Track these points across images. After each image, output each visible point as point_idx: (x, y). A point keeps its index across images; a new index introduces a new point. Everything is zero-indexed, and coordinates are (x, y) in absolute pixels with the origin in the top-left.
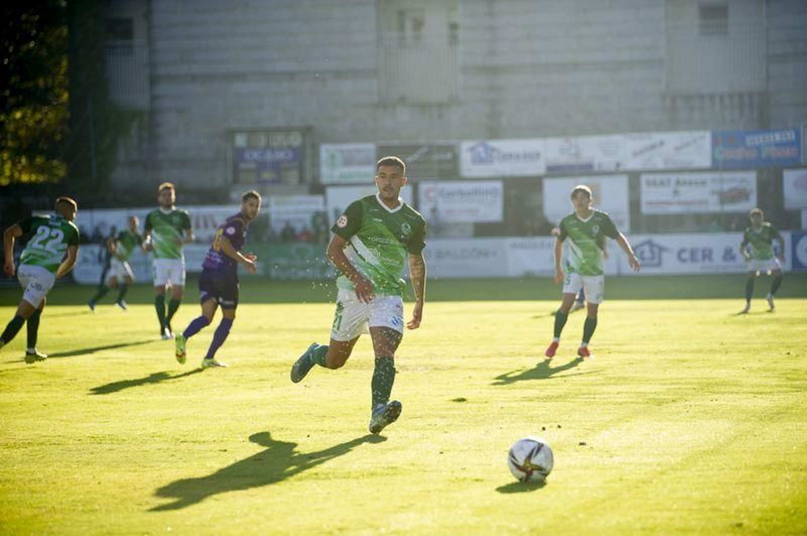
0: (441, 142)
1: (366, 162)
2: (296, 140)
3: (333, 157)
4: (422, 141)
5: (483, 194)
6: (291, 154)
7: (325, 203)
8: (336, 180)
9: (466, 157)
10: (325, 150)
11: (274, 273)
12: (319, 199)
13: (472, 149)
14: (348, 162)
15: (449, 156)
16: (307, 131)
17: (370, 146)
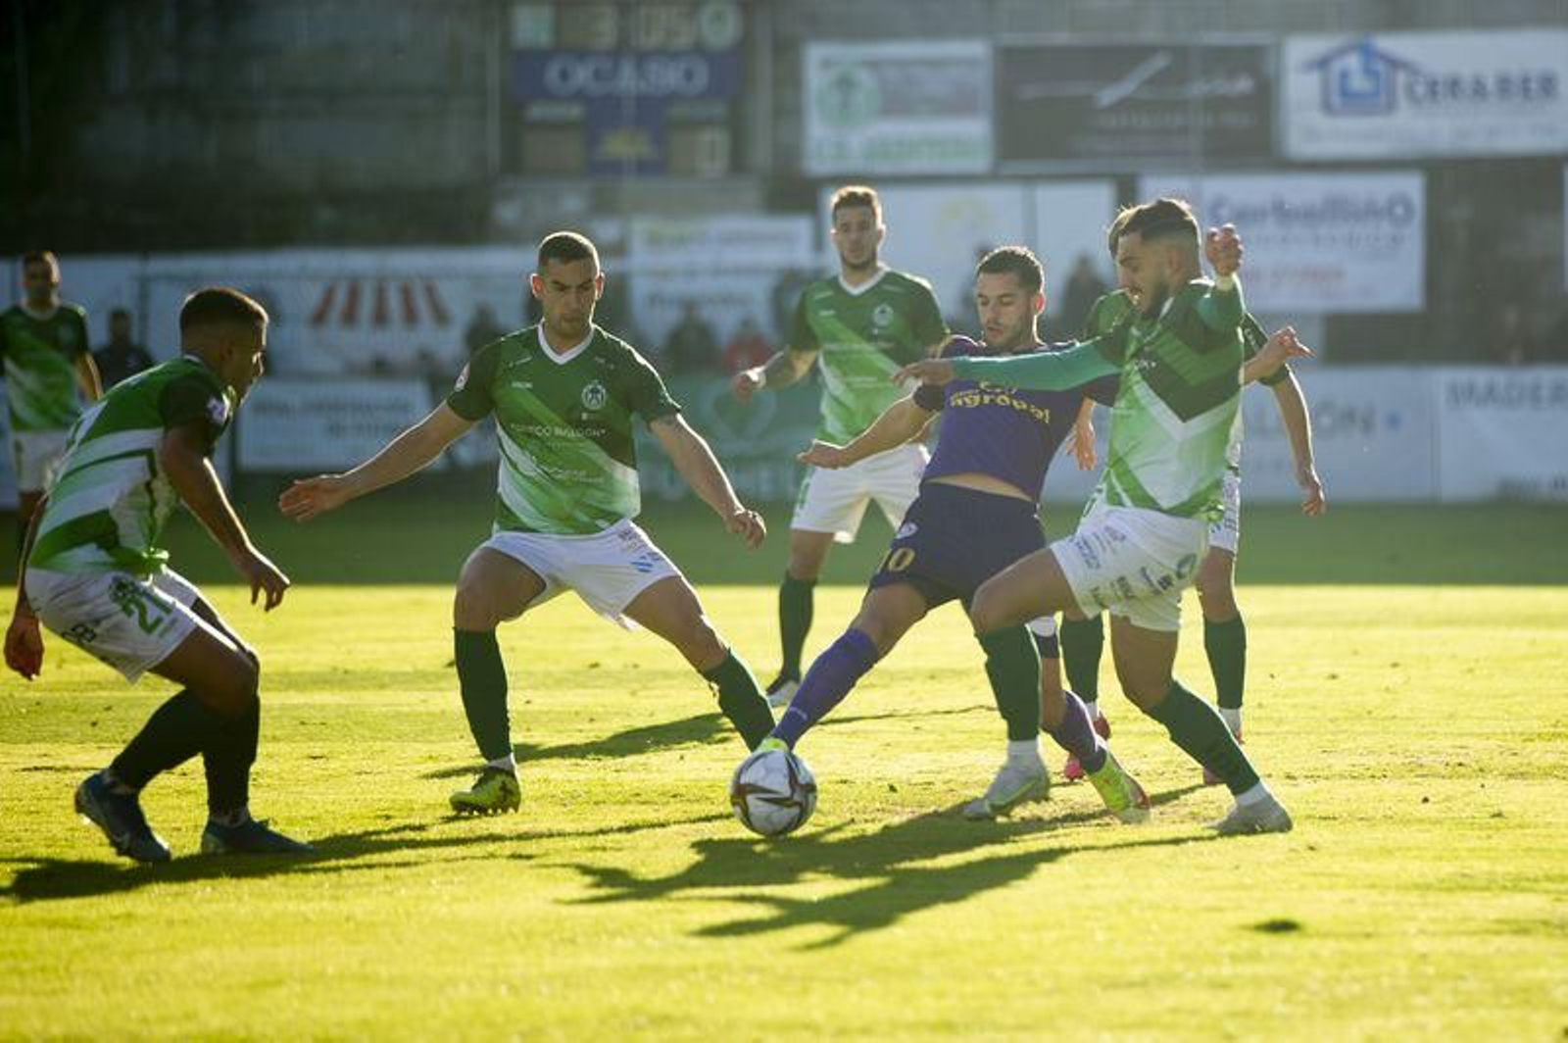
1: (958, 105)
2: (720, 27)
3: (845, 84)
4: (1152, 32)
9: (1300, 88)
10: (820, 63)
12: (798, 226)
13: (1322, 64)
14: (896, 103)
15: (1243, 85)
17: (976, 49)
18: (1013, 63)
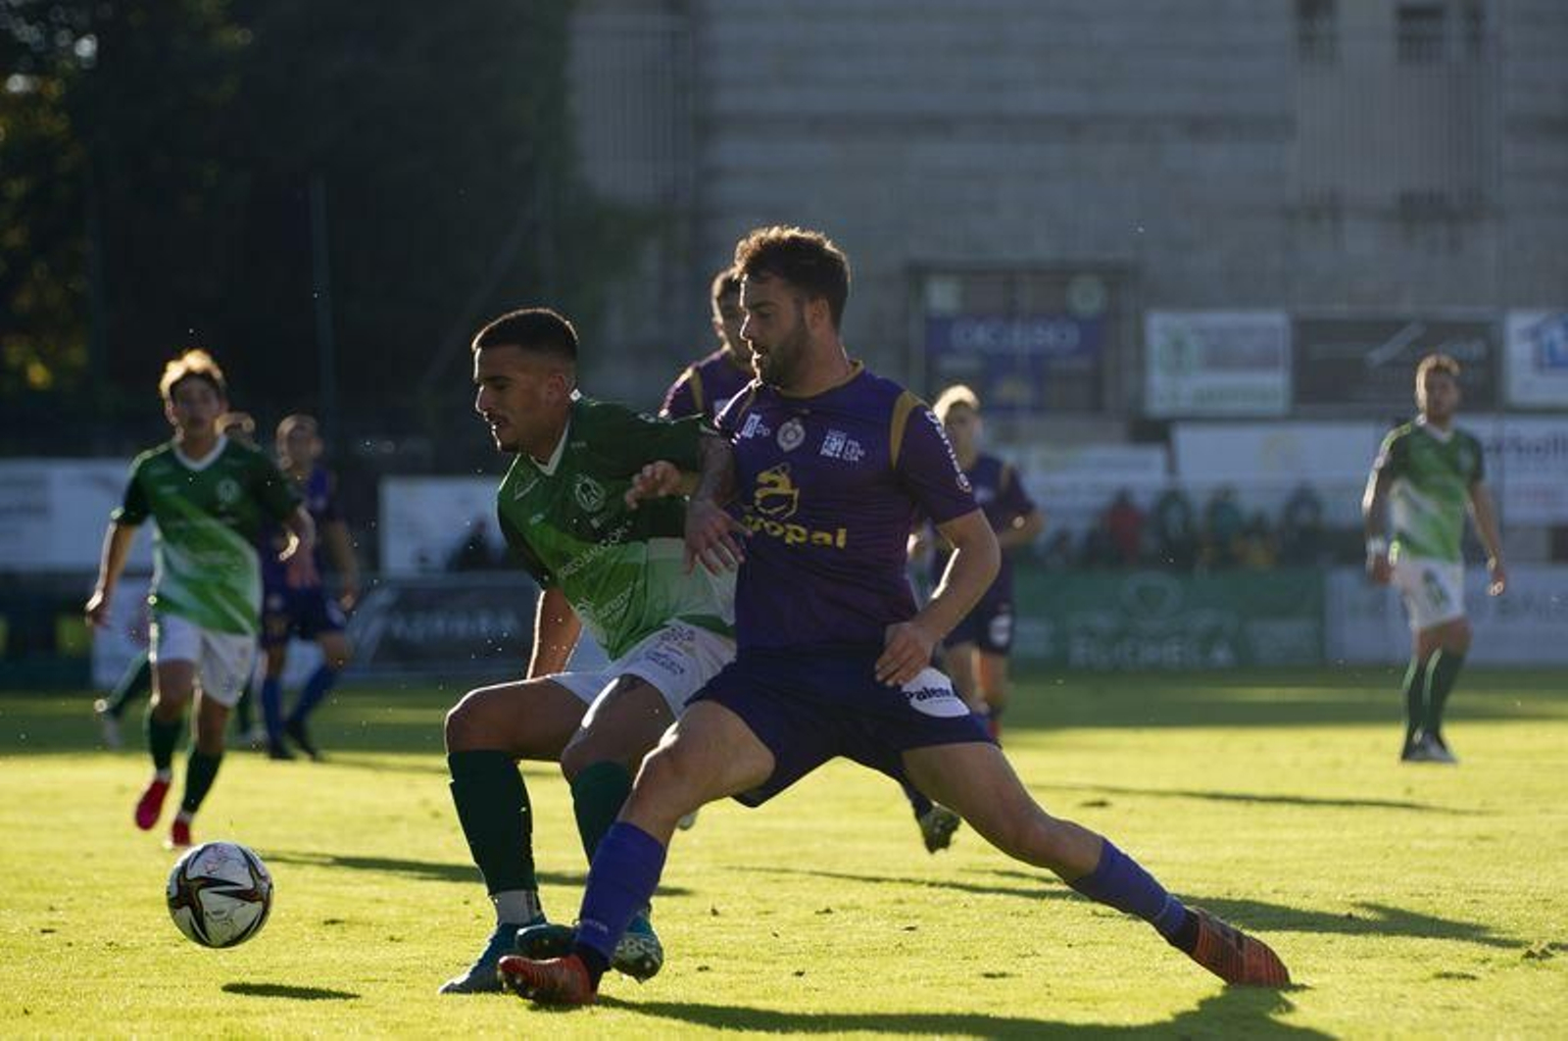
0: (1455, 312)
1: (1265, 361)
2: (1087, 298)
3: (1178, 346)
4: (1406, 307)
5: (1556, 449)
6: (1073, 337)
7: (1172, 467)
8: (1185, 405)
9: (1519, 351)
10: (1160, 326)
11: (1079, 651)
12: (1156, 456)
13: (1535, 333)
14: (1219, 358)
15: (1477, 349)
16: (1116, 277)
17: (1276, 319)
18: (1306, 330)
